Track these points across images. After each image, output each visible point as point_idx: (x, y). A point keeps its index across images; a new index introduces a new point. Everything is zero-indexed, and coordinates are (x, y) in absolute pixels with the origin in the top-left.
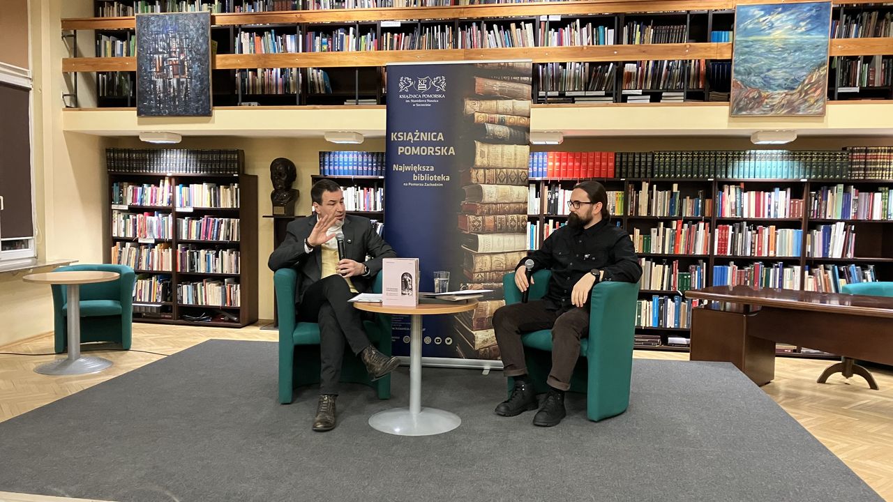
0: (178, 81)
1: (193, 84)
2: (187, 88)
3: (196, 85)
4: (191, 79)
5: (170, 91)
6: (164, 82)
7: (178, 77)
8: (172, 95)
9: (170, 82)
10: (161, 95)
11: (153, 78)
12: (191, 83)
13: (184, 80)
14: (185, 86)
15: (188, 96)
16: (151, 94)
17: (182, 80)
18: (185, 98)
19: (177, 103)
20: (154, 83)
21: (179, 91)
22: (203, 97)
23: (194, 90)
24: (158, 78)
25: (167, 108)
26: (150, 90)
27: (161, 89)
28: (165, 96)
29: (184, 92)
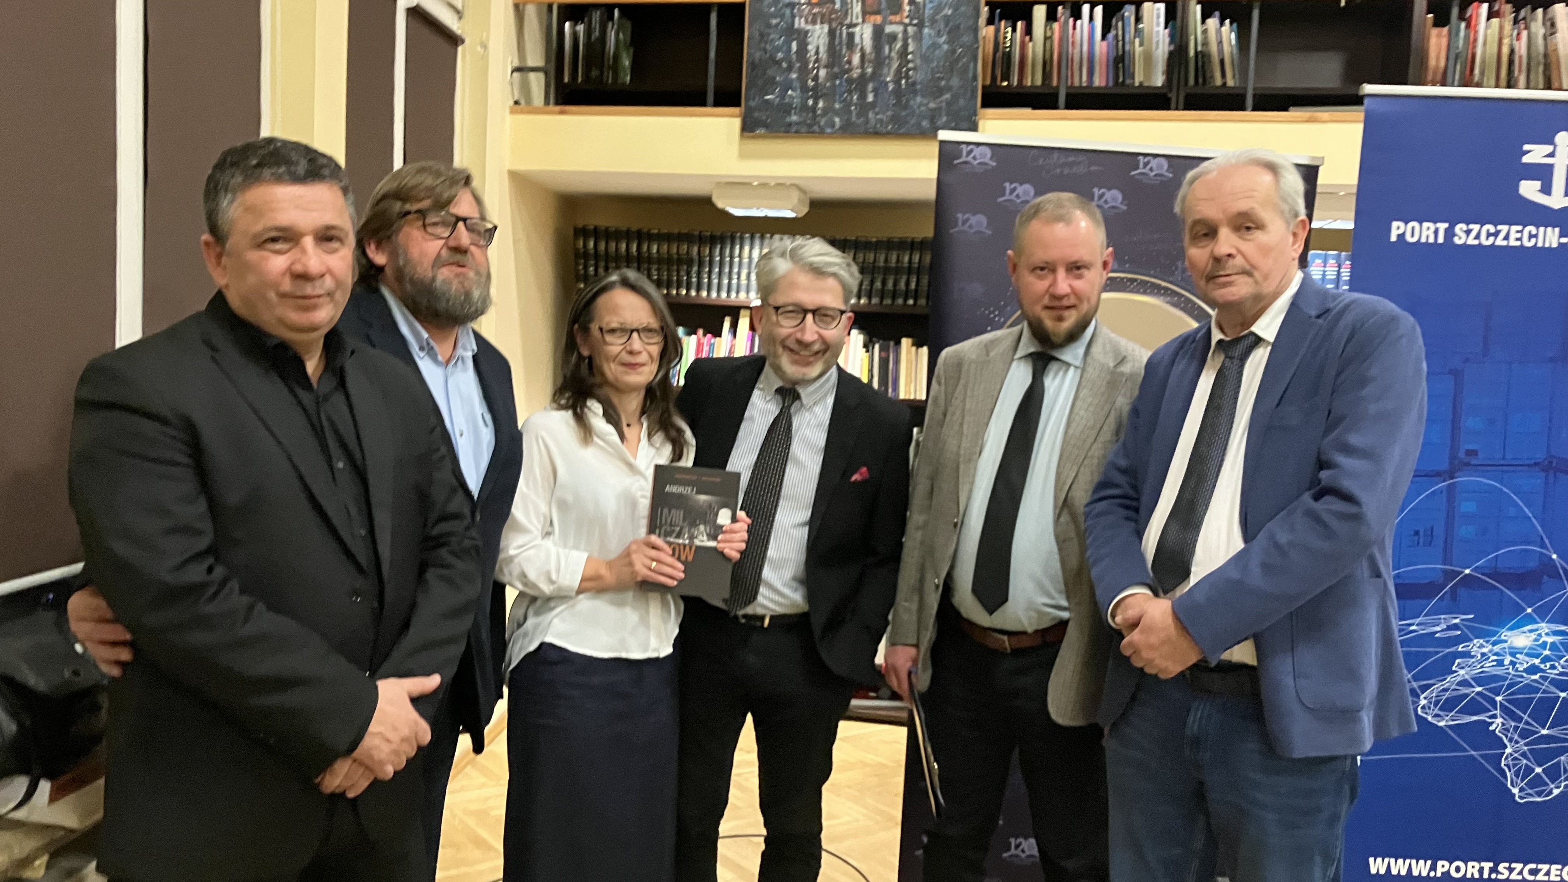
0: (878, 32)
1: (926, 42)
2: (904, 52)
3: (935, 46)
4: (920, 26)
5: (849, 62)
6: (832, 33)
7: (878, 19)
8: (856, 73)
9: (851, 36)
10: (823, 73)
11: (800, 23)
12: (918, 37)
13: (898, 29)
14: (899, 45)
15: (907, 77)
16: (790, 69)
17: (889, 29)
18: (897, 82)
19: (870, 98)
20: (803, 37)
21: (880, 61)
22: (955, 82)
23: (925, 59)
24: (814, 22)
25: (837, 113)
26: (788, 58)
27: (823, 55)
28: (832, 77)
29: (895, 65)
